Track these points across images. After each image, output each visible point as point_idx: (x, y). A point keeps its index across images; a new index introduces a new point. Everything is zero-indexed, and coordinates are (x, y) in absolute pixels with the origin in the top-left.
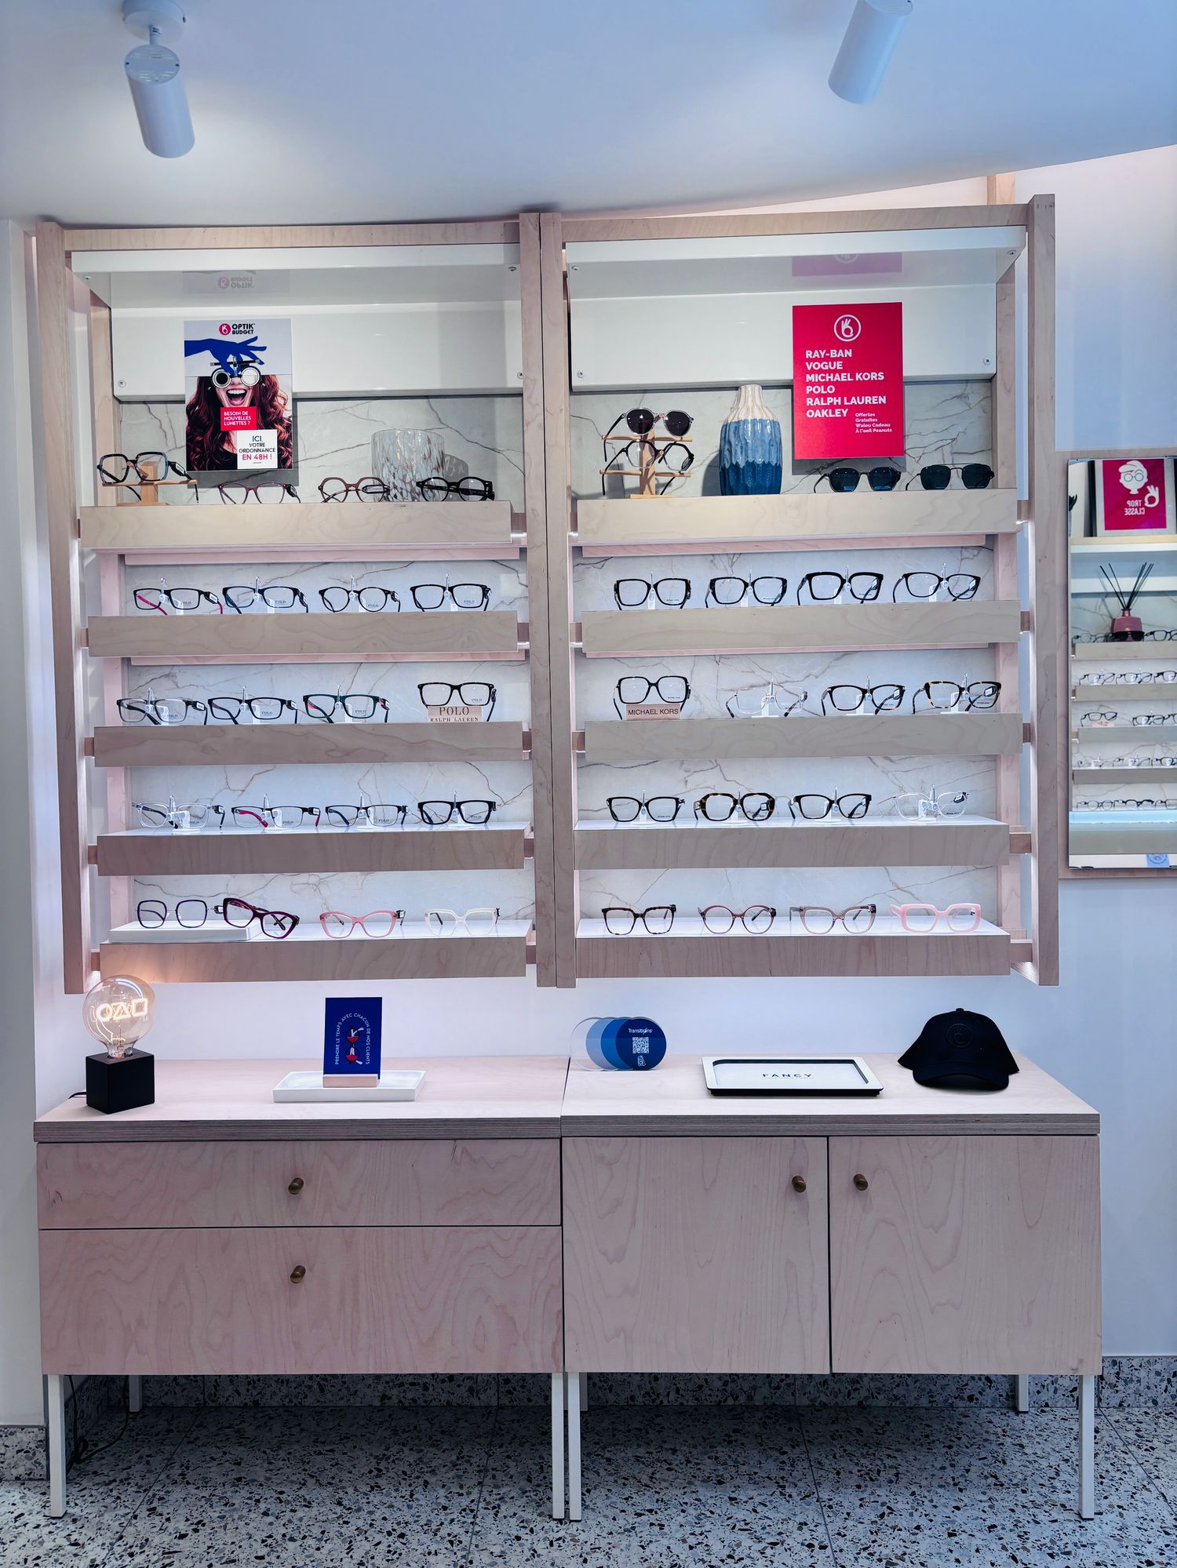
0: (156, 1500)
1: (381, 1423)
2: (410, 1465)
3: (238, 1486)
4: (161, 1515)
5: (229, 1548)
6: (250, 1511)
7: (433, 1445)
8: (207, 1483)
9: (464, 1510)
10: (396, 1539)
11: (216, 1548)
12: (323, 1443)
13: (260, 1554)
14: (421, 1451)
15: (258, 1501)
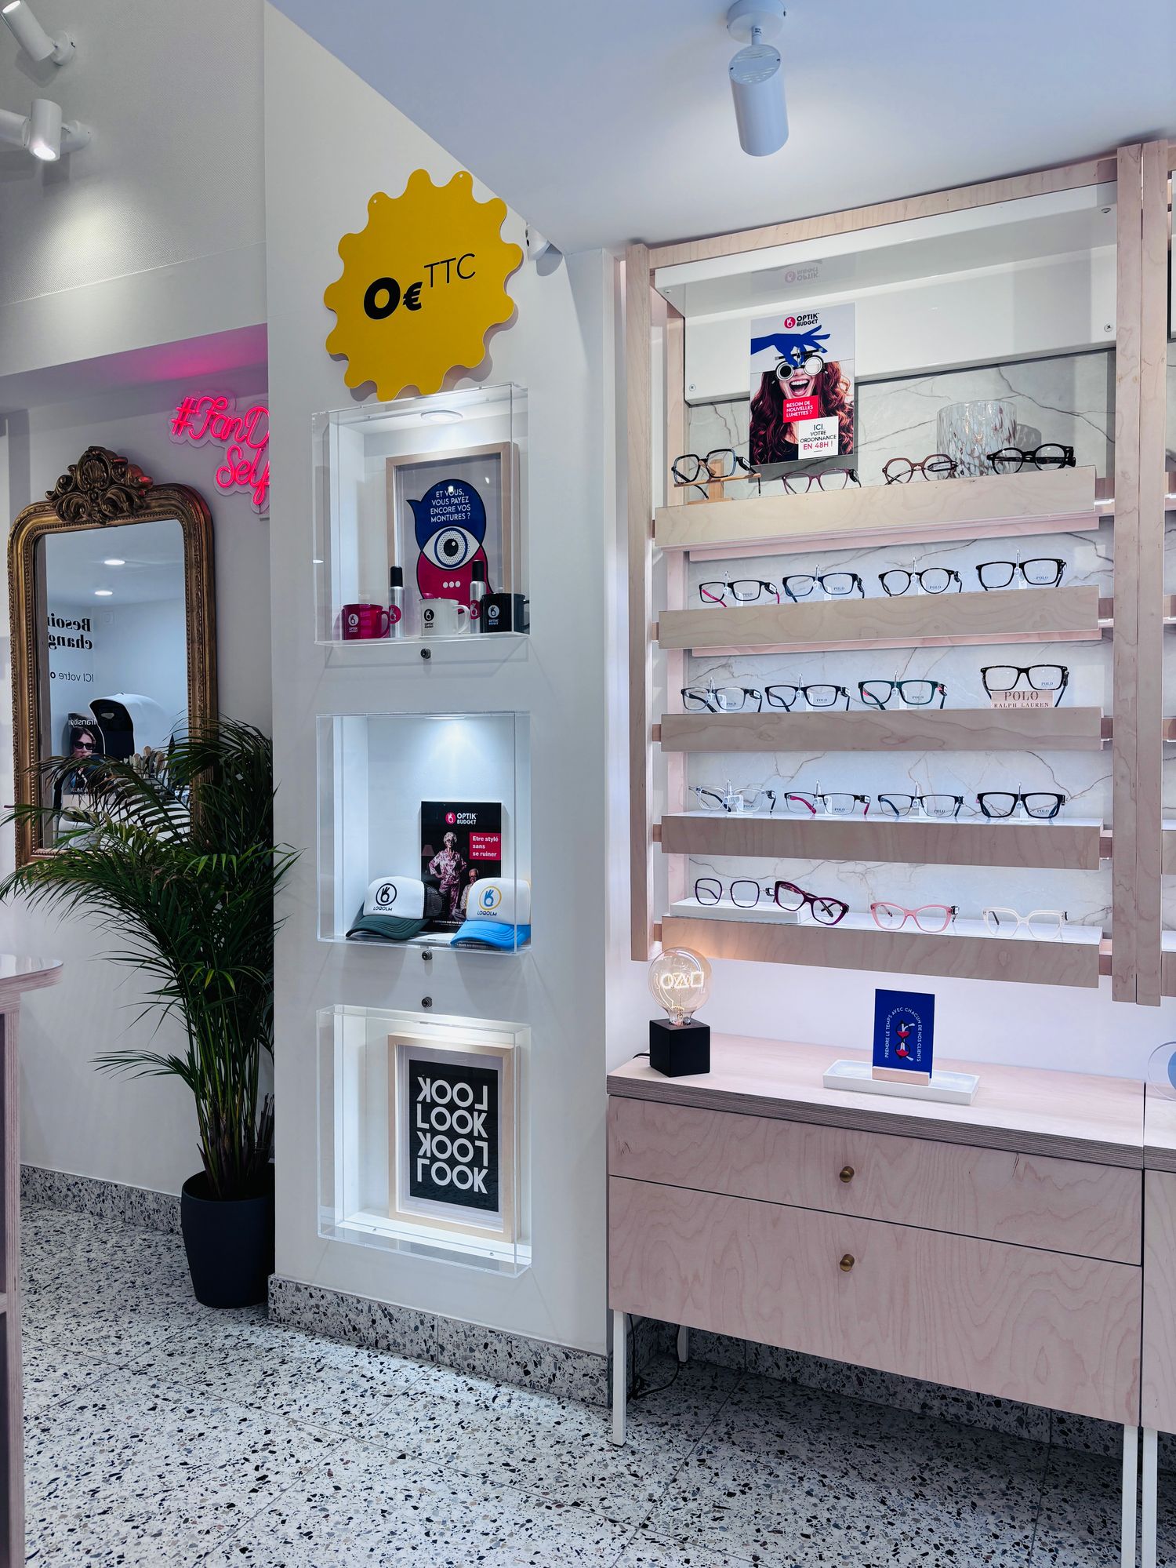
0: (705, 1453)
1: (922, 1432)
2: (956, 1482)
3: (781, 1458)
4: (710, 1468)
5: (775, 1519)
6: (794, 1486)
7: (979, 1468)
8: (751, 1448)
9: (1018, 1544)
10: (944, 1555)
11: (763, 1514)
12: (864, 1437)
13: (805, 1532)
14: (967, 1470)
15: (801, 1479)
